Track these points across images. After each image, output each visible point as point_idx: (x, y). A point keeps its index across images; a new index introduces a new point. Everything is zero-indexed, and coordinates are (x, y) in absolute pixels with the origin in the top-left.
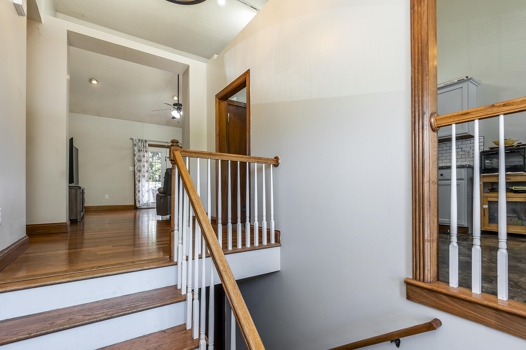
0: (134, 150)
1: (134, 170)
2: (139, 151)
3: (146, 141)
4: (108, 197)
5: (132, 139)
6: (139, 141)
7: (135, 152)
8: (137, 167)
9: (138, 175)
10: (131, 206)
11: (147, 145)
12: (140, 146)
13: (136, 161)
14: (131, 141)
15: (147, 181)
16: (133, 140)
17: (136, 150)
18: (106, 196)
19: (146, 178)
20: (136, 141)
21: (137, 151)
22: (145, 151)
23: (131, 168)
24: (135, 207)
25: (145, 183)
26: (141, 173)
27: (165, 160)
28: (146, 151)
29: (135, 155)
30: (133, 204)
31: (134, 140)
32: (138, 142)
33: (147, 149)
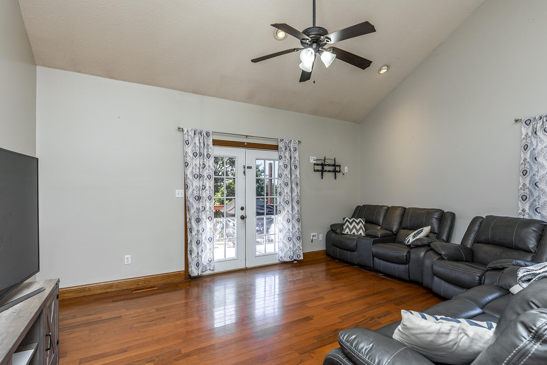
0: (185, 155)
1: (183, 196)
2: (195, 155)
3: (208, 134)
4: (129, 260)
5: (181, 130)
6: (195, 134)
7: (188, 158)
8: (194, 190)
9: (195, 208)
10: (177, 275)
11: (210, 143)
12: (198, 144)
13: (190, 176)
14: (180, 134)
15: (210, 219)
16: (183, 131)
17: (189, 154)
18: (126, 256)
19: (208, 213)
20: (190, 133)
21: (192, 155)
22: (206, 156)
23: (180, 193)
24: (185, 275)
25: (206, 224)
26: (201, 204)
27: (244, 173)
28: (208, 156)
29: (186, 165)
30: (181, 268)
31: (185, 132)
32: (193, 135)
33: (210, 150)
